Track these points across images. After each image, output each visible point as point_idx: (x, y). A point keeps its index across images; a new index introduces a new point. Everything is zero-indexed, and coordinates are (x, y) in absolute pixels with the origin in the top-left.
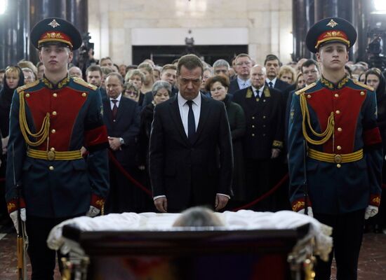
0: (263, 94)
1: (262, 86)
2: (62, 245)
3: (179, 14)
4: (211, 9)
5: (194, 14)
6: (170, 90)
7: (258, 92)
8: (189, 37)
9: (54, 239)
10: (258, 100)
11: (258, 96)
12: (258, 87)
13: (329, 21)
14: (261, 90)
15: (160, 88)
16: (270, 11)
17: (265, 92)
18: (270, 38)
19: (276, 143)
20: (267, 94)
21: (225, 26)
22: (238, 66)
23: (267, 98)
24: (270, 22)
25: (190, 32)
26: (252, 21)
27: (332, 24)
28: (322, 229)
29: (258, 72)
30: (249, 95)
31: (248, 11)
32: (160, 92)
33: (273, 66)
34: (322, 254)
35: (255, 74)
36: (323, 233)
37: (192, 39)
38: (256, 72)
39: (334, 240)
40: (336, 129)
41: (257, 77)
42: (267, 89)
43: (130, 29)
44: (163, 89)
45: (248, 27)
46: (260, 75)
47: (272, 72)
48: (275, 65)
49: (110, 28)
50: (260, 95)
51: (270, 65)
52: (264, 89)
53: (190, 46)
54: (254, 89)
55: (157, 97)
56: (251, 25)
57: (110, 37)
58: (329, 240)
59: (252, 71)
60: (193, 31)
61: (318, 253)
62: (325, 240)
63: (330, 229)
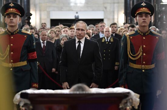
0: (110, 40)
1: (109, 37)
2: (20, 102)
3: (72, 4)
4: (87, 3)
5: (79, 5)
6: (68, 38)
7: (107, 39)
8: (77, 15)
9: (16, 99)
10: (107, 43)
11: (107, 41)
12: (108, 37)
13: (142, 3)
14: (109, 38)
15: (64, 37)
16: (114, 3)
17: (111, 39)
18: (114, 16)
19: (117, 64)
20: (112, 40)
21: (93, 10)
22: (100, 28)
23: (111, 42)
24: (114, 8)
25: (77, 13)
26: (106, 8)
27: (143, 4)
28: (135, 95)
29: (108, 30)
30: (103, 41)
31: (104, 3)
32: (64, 38)
33: (114, 28)
34: (135, 106)
35: (106, 32)
36: (135, 97)
37: (78, 16)
38: (107, 30)
39: (140, 100)
40: (143, 54)
41: (107, 33)
42: (112, 38)
43: (49, 11)
44: (65, 37)
45: (103, 11)
46: (108, 31)
47: (114, 30)
48: (115, 27)
49: (40, 11)
50: (108, 40)
51: (113, 27)
52: (111, 38)
53: (77, 19)
54: (106, 38)
55: (62, 41)
56: (105, 10)
57: (40, 15)
58: (138, 100)
59: (105, 30)
60: (78, 12)
61: (133, 105)
62: (136, 100)
63: (138, 95)
